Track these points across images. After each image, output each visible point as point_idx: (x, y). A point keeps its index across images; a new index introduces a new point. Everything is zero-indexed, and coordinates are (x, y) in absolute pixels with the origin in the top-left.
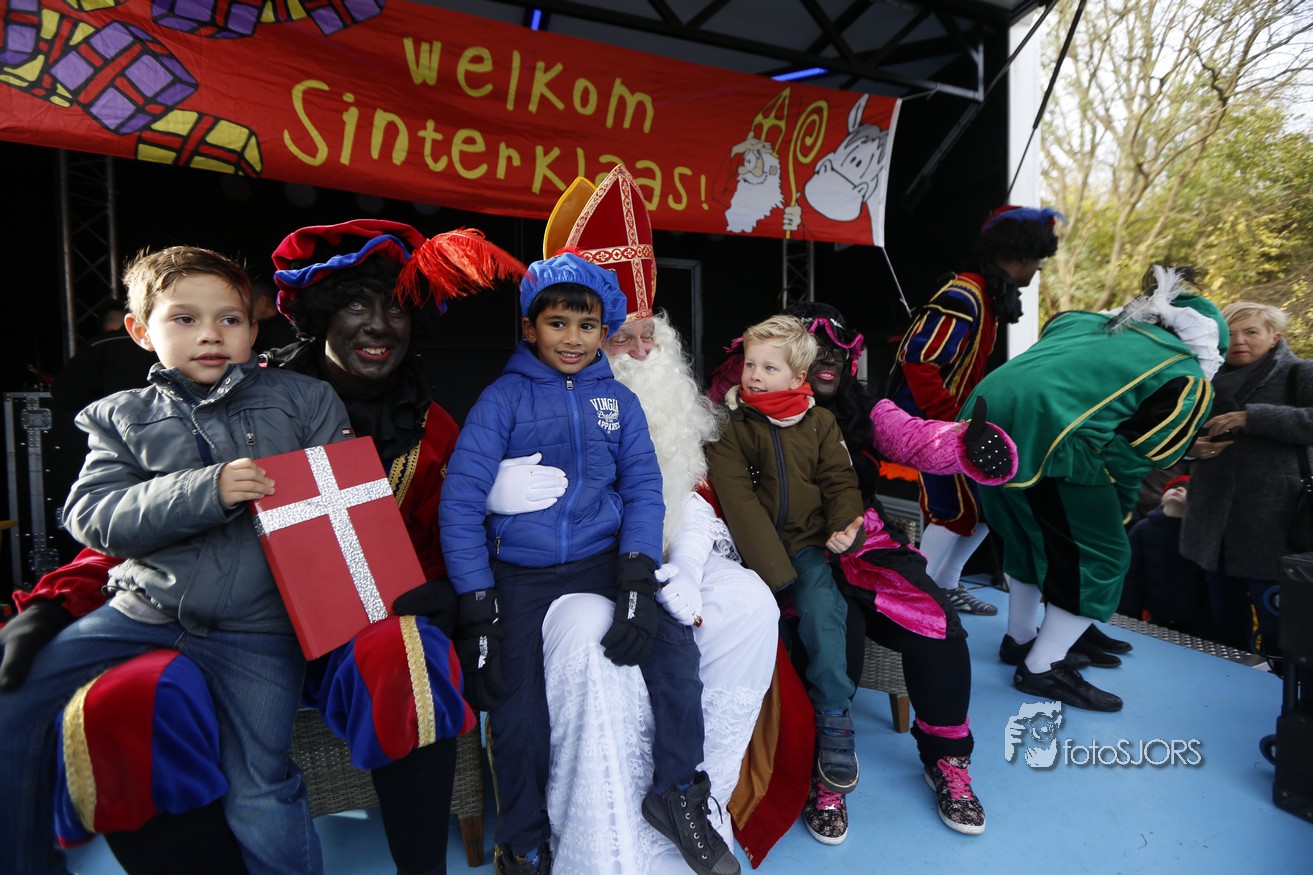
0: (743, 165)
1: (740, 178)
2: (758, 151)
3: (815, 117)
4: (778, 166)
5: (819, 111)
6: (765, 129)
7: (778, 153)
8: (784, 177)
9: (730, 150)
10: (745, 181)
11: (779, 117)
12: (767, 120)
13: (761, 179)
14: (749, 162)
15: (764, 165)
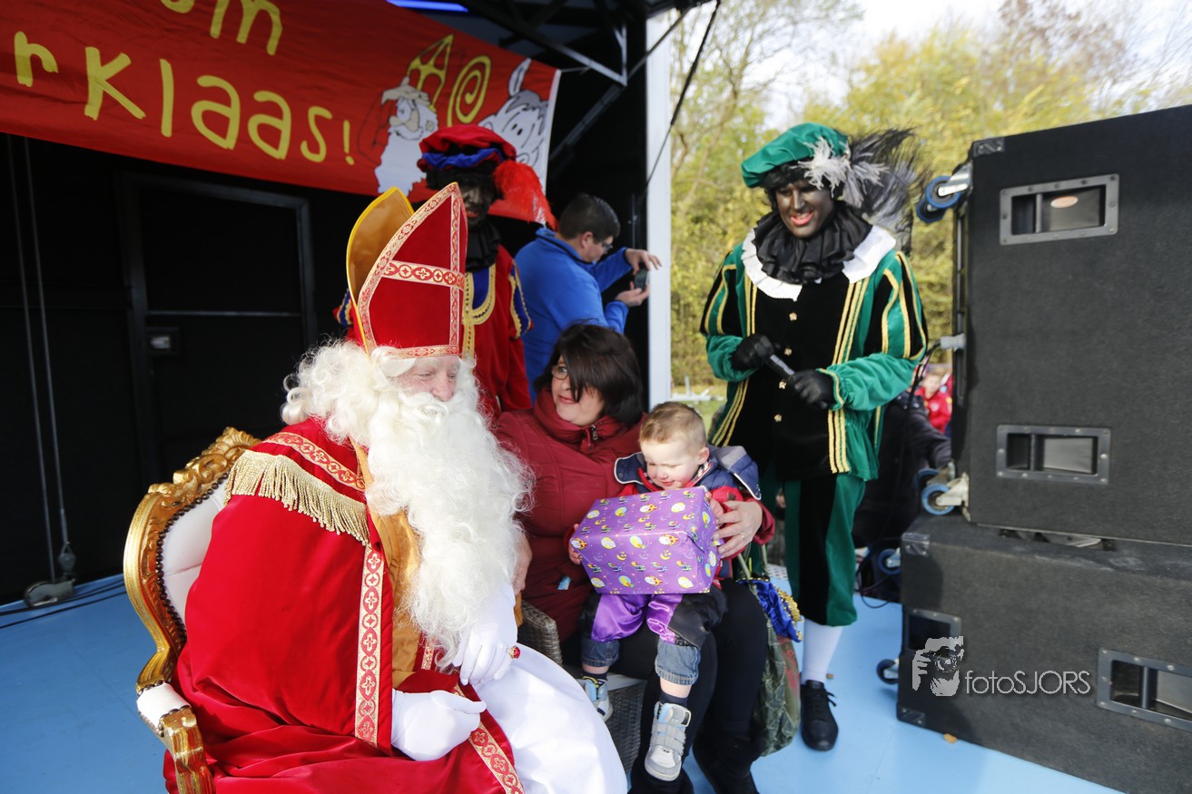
0: (395, 115)
1: (391, 130)
2: (413, 101)
3: (477, 73)
4: (436, 122)
5: (480, 66)
6: (423, 77)
7: (435, 107)
9: (381, 95)
10: (398, 134)
11: (438, 66)
12: (427, 65)
13: (416, 134)
14: (403, 112)
15: (419, 118)
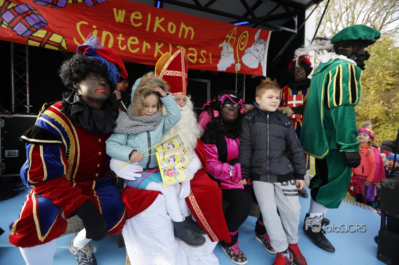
2: (227, 46)
3: (244, 36)
4: (233, 51)
5: (246, 34)
6: (229, 40)
7: (233, 47)
8: (235, 54)
9: (218, 46)
10: (223, 55)
11: (233, 36)
12: (230, 36)
13: (228, 55)
14: (224, 49)
15: (229, 50)
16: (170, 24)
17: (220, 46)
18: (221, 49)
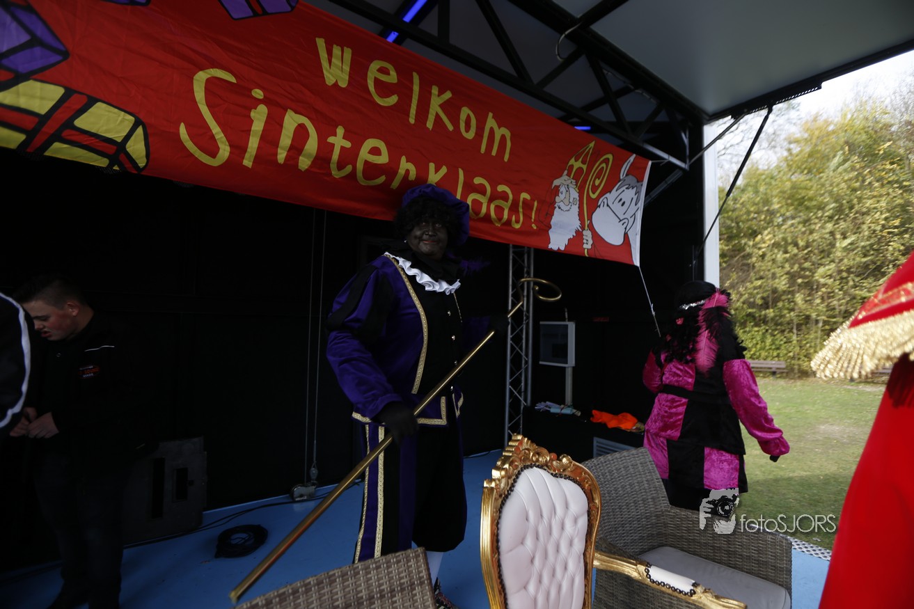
0: (558, 195)
1: (556, 205)
2: (568, 186)
3: (604, 165)
4: (578, 199)
5: (607, 161)
6: (574, 170)
7: (579, 189)
8: (581, 207)
9: (552, 183)
10: (558, 207)
11: (583, 162)
12: (577, 163)
13: (568, 208)
14: (562, 193)
15: (570, 196)
16: (465, 112)
17: (556, 182)
18: (556, 191)
